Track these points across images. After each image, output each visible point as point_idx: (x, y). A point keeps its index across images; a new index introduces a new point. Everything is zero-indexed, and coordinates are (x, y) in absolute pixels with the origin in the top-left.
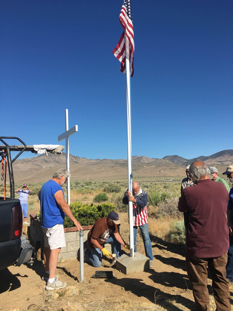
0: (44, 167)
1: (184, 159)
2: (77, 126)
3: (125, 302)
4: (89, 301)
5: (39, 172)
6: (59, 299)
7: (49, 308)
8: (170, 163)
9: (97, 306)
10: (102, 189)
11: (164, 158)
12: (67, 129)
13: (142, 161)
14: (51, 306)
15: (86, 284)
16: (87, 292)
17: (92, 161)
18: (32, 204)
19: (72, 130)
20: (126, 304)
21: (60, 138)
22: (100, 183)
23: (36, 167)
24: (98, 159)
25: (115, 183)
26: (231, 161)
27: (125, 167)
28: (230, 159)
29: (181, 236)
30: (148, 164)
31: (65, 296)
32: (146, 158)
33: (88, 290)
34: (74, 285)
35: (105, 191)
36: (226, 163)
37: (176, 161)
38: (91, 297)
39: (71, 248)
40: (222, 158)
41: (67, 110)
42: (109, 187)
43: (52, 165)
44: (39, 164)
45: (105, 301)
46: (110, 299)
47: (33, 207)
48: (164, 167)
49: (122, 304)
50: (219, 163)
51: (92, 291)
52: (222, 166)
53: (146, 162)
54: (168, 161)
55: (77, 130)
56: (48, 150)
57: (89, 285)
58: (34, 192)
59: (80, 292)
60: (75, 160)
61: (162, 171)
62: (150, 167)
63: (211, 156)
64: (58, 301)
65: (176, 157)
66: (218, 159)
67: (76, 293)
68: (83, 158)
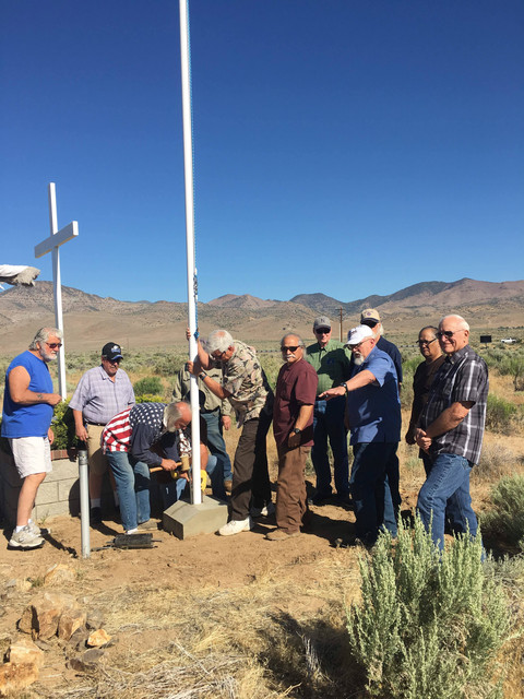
0: (15, 318)
1: (337, 302)
2: (75, 224)
3: (168, 588)
4: (94, 591)
5: (3, 331)
6: (31, 591)
7: (8, 608)
8: (306, 309)
9: (110, 599)
10: (153, 368)
11: (292, 300)
12: (55, 231)
13: (245, 307)
14: (12, 606)
15: (94, 561)
16: (94, 575)
17: (130, 306)
19: (66, 232)
20: (169, 592)
21: (39, 251)
22: (148, 355)
24: (145, 302)
25: (183, 354)
26: (433, 306)
27: (206, 318)
28: (431, 303)
30: (258, 313)
31: (45, 585)
32: (253, 299)
33: (95, 572)
34: (65, 563)
35: (157, 372)
36: (423, 310)
37: (319, 306)
38: (100, 584)
40: (417, 300)
41: (53, 185)
42: (167, 364)
43: (34, 315)
44: (3, 311)
45: (128, 589)
46: (139, 584)
48: (294, 320)
49: (162, 593)
50: (408, 311)
51: (105, 572)
52: (414, 317)
53: (254, 307)
54: (302, 307)
55: (76, 232)
57: (100, 562)
59: (79, 576)
60: (89, 303)
61: (289, 329)
62: (263, 319)
63: (393, 295)
64: (29, 596)
65: (319, 297)
66: (407, 302)
67: (69, 579)
68: (110, 298)
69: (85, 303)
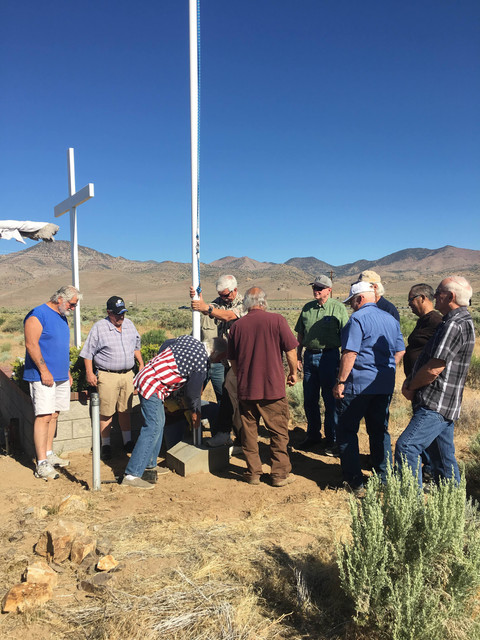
0: (36, 274)
1: (328, 265)
2: (91, 186)
3: (170, 520)
4: (104, 520)
5: (25, 285)
6: (47, 518)
7: (25, 533)
8: (300, 272)
9: (117, 528)
10: (159, 322)
11: (287, 263)
12: (73, 192)
13: (243, 268)
14: (29, 531)
15: (104, 493)
16: (104, 506)
17: (139, 266)
18: (8, 350)
19: (83, 193)
20: (171, 524)
21: (58, 211)
22: (155, 310)
23: (18, 274)
24: (152, 261)
26: (417, 271)
28: (415, 268)
29: (298, 408)
30: (255, 274)
31: (60, 513)
32: (251, 261)
33: (105, 503)
34: (77, 494)
35: (162, 325)
36: (407, 275)
37: (311, 269)
38: (109, 514)
39: (81, 431)
40: (402, 265)
41: (71, 150)
42: (172, 319)
43: (53, 271)
44: (25, 267)
45: (134, 520)
46: (144, 515)
47: (9, 356)
48: (287, 281)
49: (165, 524)
50: (394, 275)
51: (113, 503)
52: (400, 280)
53: (252, 269)
54: (295, 269)
55: (92, 194)
56: (23, 233)
57: (109, 494)
58: (14, 326)
59: (90, 506)
60: (102, 261)
61: (283, 289)
62: (259, 280)
63: (380, 260)
64: (45, 523)
65: (311, 260)
66: (393, 267)
67: (81, 509)
68: (121, 258)
69: (98, 261)
